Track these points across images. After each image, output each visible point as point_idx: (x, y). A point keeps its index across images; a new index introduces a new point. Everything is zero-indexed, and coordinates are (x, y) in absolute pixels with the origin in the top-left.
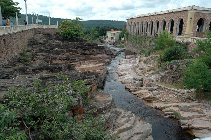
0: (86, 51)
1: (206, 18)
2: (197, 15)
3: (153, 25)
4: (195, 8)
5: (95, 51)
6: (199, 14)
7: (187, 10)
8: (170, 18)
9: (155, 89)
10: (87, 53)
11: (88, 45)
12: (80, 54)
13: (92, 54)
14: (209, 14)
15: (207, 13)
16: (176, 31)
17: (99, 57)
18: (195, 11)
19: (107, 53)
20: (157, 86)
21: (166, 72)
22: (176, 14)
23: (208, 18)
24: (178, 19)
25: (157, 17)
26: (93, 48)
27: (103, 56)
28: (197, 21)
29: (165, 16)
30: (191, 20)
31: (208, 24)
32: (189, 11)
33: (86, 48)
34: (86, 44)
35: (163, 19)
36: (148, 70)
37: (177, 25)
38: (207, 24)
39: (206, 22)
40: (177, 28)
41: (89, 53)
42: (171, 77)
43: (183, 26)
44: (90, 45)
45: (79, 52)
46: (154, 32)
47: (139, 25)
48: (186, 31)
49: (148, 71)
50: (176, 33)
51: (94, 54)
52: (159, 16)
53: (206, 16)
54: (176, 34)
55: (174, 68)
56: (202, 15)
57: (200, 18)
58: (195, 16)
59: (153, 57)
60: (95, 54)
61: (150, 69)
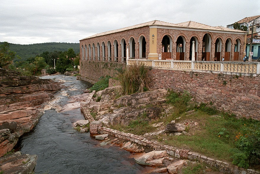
0: (16, 90)
1: (171, 36)
2: (160, 32)
3: (112, 47)
4: (157, 23)
5: (31, 87)
6: (162, 31)
7: (148, 26)
8: (130, 36)
9: (105, 138)
10: (18, 91)
11: (20, 79)
12: (5, 94)
13: (27, 93)
14: (174, 30)
15: (172, 29)
16: (139, 53)
17: (35, 96)
18: (157, 26)
19: (51, 89)
20: (108, 132)
21: (121, 110)
22: (136, 30)
23: (173, 36)
24: (139, 37)
25: (115, 36)
26: (29, 83)
27: (42, 94)
28: (162, 39)
29: (124, 34)
30: (153, 38)
31: (175, 43)
32: (150, 27)
33: (17, 85)
34: (17, 78)
35: (122, 38)
36: (100, 109)
37: (139, 45)
38: (173, 42)
39: (172, 40)
40: (139, 49)
41: (21, 91)
42: (127, 116)
43: (146, 45)
44: (24, 80)
45: (3, 91)
46: (114, 56)
47: (100, 47)
48: (149, 53)
49: (100, 111)
50: (139, 55)
51: (29, 93)
52: (118, 35)
53: (171, 32)
54: (139, 57)
55: (132, 103)
56: (166, 32)
57: (164, 36)
58: (157, 32)
59: (108, 89)
60: (31, 92)
61: (103, 107)
